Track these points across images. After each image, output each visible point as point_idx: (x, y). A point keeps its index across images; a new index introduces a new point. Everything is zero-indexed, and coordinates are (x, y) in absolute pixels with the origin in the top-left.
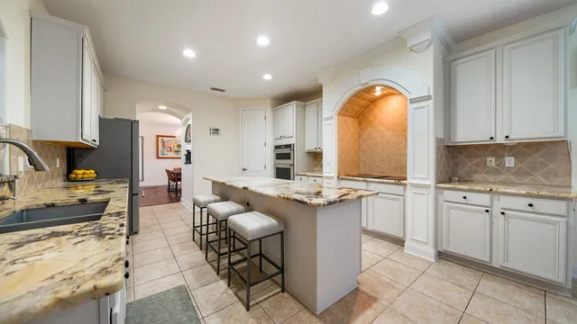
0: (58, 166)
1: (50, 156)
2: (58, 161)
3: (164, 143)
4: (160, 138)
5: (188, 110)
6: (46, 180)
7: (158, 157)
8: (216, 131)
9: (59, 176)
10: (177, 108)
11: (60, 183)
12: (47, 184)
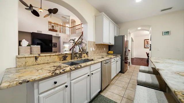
0: (105, 50)
1: (99, 47)
2: (105, 48)
3: (147, 42)
4: (146, 40)
5: (150, 26)
6: (100, 53)
7: (145, 48)
8: (167, 33)
9: (105, 52)
10: (145, 27)
11: (105, 54)
12: (101, 54)
